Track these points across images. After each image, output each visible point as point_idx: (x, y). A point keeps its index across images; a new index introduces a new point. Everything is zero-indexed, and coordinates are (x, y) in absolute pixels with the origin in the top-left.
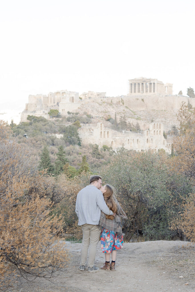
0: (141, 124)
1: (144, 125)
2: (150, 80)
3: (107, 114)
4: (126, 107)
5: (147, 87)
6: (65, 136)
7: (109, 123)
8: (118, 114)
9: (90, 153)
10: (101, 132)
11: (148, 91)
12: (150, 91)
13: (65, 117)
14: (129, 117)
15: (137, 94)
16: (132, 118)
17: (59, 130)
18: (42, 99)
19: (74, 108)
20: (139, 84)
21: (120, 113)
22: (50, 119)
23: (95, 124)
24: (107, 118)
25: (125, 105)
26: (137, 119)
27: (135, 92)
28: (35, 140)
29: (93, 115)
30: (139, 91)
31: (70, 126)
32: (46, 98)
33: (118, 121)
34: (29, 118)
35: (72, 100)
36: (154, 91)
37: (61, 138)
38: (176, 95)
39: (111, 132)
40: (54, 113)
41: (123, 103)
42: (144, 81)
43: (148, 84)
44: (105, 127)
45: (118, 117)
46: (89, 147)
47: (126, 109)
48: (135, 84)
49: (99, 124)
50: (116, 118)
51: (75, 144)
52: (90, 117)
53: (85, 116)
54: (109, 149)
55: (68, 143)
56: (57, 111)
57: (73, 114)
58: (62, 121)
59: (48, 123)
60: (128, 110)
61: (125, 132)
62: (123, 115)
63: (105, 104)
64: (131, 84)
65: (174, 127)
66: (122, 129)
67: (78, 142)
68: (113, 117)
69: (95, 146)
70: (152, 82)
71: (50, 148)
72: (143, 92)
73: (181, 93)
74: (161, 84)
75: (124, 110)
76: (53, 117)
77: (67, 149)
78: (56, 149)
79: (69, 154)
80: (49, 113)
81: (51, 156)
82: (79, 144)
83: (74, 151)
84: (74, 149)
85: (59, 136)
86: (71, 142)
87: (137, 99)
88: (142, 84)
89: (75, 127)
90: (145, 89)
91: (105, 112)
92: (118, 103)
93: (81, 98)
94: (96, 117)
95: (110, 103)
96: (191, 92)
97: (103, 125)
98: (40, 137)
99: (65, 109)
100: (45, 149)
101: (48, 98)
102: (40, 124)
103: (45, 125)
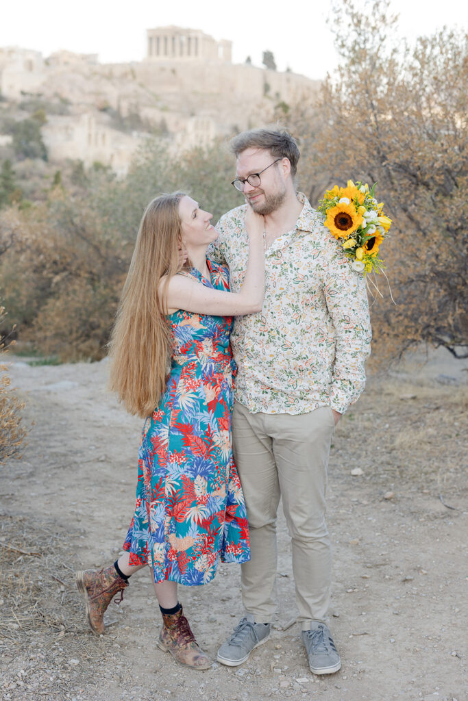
0: (171, 120)
2: (188, 31)
3: (102, 98)
4: (141, 85)
5: (181, 45)
7: (106, 117)
8: (124, 98)
9: (67, 177)
10: (90, 135)
11: (185, 53)
12: (189, 53)
13: (15, 102)
14: (146, 106)
15: (162, 59)
16: (151, 106)
17: (3, 129)
19: (32, 82)
20: (166, 39)
21: (128, 96)
23: (77, 117)
24: (101, 107)
25: (137, 80)
26: (164, 109)
27: (158, 53)
29: (74, 97)
30: (166, 53)
31: (26, 120)
33: (125, 113)
35: (30, 66)
36: (196, 53)
38: (240, 65)
39: (111, 134)
41: (134, 77)
42: (177, 34)
43: (184, 39)
44: (98, 123)
45: (125, 106)
46: (66, 164)
47: (140, 90)
48: (158, 39)
49: (85, 118)
50: (119, 107)
51: (35, 156)
52: (65, 102)
53: (56, 101)
54: (105, 169)
55: (22, 155)
57: (32, 95)
58: (9, 110)
60: (143, 91)
61: (138, 136)
62: (134, 101)
63: (97, 77)
64: (150, 39)
66: (133, 128)
67: (43, 153)
68: (113, 104)
69: (76, 163)
70: (193, 35)
72: (175, 56)
73: (249, 60)
74: (209, 39)
75: (135, 91)
85: (3, 140)
86: (28, 154)
87: (163, 69)
88: (173, 39)
89: (36, 122)
90: (178, 50)
91: (98, 94)
92: (125, 75)
93: (47, 62)
94: (79, 104)
95: (109, 75)
96: (269, 59)
97: (93, 120)
99: (14, 85)
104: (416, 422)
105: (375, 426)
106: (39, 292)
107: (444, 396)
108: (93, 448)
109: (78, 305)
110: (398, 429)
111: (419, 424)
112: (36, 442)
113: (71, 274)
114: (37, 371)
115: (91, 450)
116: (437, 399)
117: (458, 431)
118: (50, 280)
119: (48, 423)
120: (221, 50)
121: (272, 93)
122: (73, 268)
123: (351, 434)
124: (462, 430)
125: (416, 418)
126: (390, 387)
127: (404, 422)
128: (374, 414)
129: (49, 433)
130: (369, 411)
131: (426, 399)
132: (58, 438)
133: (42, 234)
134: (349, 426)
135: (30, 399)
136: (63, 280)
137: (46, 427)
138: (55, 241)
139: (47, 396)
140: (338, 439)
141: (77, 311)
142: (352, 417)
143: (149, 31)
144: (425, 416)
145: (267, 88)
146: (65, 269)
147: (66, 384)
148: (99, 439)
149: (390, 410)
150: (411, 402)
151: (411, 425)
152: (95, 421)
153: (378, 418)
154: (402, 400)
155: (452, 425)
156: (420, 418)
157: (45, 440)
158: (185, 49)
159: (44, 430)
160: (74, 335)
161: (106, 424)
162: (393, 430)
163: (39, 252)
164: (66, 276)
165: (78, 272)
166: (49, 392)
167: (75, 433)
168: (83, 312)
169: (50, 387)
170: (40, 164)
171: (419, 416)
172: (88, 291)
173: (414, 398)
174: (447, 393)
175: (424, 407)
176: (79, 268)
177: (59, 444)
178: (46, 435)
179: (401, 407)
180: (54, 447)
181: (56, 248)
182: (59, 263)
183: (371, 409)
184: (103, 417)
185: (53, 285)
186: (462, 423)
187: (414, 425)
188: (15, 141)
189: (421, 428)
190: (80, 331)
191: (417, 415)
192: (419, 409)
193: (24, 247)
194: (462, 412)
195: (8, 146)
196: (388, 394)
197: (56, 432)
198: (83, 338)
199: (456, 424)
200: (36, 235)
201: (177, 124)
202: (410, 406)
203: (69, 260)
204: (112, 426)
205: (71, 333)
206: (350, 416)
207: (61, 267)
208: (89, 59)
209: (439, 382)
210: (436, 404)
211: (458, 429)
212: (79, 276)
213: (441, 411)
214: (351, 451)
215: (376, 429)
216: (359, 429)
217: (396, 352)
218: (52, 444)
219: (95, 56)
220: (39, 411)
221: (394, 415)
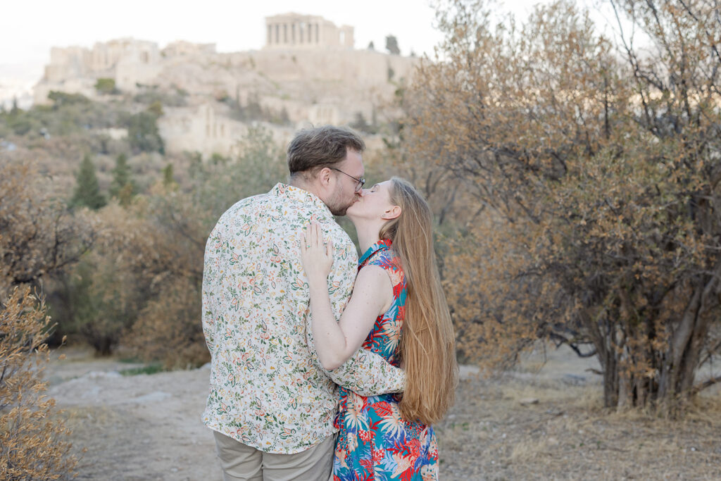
0: (292, 108)
1: (299, 112)
2: (309, 17)
3: (220, 88)
4: (261, 74)
5: (301, 32)
6: (130, 134)
7: (224, 108)
8: (243, 88)
10: (208, 126)
11: (305, 40)
12: (310, 40)
13: (128, 95)
14: (267, 95)
15: (282, 47)
16: (273, 95)
17: (118, 122)
18: (80, 54)
19: (149, 74)
20: (285, 26)
21: (247, 86)
22: (99, 99)
23: (195, 109)
24: (220, 97)
25: (257, 69)
26: (285, 98)
27: (277, 41)
28: (65, 142)
29: (191, 88)
30: (286, 40)
31: (142, 114)
32: (88, 54)
33: (244, 103)
34: (52, 95)
35: (145, 57)
36: (317, 40)
37: (123, 139)
38: (363, 50)
39: (230, 125)
40: (106, 86)
41: (254, 66)
42: (297, 21)
43: (304, 26)
44: (217, 113)
45: (244, 95)
46: (183, 158)
47: (261, 79)
48: (277, 27)
49: (203, 109)
50: (238, 97)
51: (152, 149)
52: (182, 93)
53: (173, 92)
54: (224, 161)
55: (137, 149)
56: (111, 82)
57: (147, 87)
58: (124, 103)
59: (94, 108)
61: (259, 126)
62: (253, 90)
63: (216, 67)
64: (270, 27)
65: (360, 116)
66: (253, 118)
67: (159, 146)
68: (232, 93)
69: (193, 155)
70: (313, 22)
71: (98, 159)
72: (295, 43)
73: (371, 45)
74: (330, 26)
75: (255, 80)
76: (104, 93)
77: (135, 160)
78: (110, 162)
79: (139, 171)
80: (95, 86)
81: (101, 177)
82: (162, 151)
83: (150, 165)
84: (150, 161)
85: (118, 134)
86: (144, 147)
87: (283, 57)
88: (293, 26)
89: (151, 114)
90: (298, 37)
91: (216, 84)
92: (243, 64)
93: (163, 54)
94: (197, 95)
95: (227, 64)
96: (392, 43)
97: (211, 111)
98: (75, 135)
99: (129, 77)
100: (87, 161)
101: (92, 53)
102: (76, 109)
103: (86, 111)
104: (536, 431)
105: (491, 436)
106: (139, 294)
107: (570, 400)
108: (175, 470)
109: (180, 307)
110: (516, 439)
111: (539, 432)
112: (111, 464)
113: (172, 273)
114: (128, 381)
115: (172, 472)
116: (561, 403)
117: (583, 441)
118: (150, 280)
119: (129, 442)
120: (342, 36)
121: (396, 78)
122: (175, 267)
123: (464, 447)
124: (587, 439)
125: (537, 426)
126: (509, 391)
127: (524, 431)
128: (491, 422)
129: (128, 453)
130: (487, 419)
131: (549, 403)
132: (138, 459)
133: (141, 232)
134: (462, 437)
135: (114, 414)
136: (164, 279)
137: (126, 447)
138: (155, 238)
139: (134, 410)
140: (450, 452)
141: (181, 313)
142: (466, 427)
143: (268, 18)
144: (546, 423)
145: (391, 73)
146: (166, 269)
147: (158, 395)
148: (183, 460)
149: (510, 416)
150: (532, 407)
151: (530, 434)
152: (182, 438)
153: (495, 427)
154: (523, 405)
155: (576, 433)
156: (541, 425)
157: (123, 462)
158: (306, 36)
159: (122, 451)
160: (177, 339)
161: (194, 441)
162: (510, 441)
163: (137, 250)
164: (168, 276)
165: (181, 271)
166: (137, 406)
167: (158, 453)
168: (186, 314)
169: (140, 400)
170: (156, 158)
171: (541, 423)
172: (190, 291)
173: (536, 403)
174: (572, 395)
175: (546, 413)
176: (181, 267)
177: (138, 466)
178: (125, 457)
179: (521, 413)
180: (131, 470)
181: (156, 246)
182: (160, 262)
183: (489, 416)
184: (193, 433)
185: (152, 286)
186: (587, 431)
187: (534, 434)
189: (541, 438)
190: (183, 335)
191: (538, 422)
192: (541, 415)
193: (122, 246)
194: (587, 418)
196: (508, 399)
197: (136, 452)
198: (186, 343)
199: (581, 432)
200: (135, 234)
202: (532, 412)
203: (170, 258)
204: (200, 443)
205: (173, 337)
206: (464, 425)
207: (161, 266)
208: (207, 48)
209: (566, 383)
210: (559, 409)
211: (582, 437)
212: (181, 275)
213: (565, 417)
214: (462, 466)
215: (492, 440)
216: (472, 441)
217: (511, 353)
218: (129, 467)
219: (213, 45)
220: (121, 428)
221: (512, 423)
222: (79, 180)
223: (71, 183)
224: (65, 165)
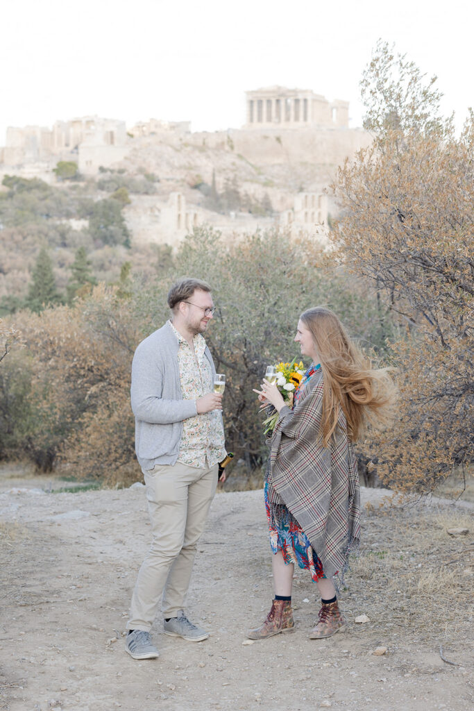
0: (275, 196)
3: (194, 173)
4: (240, 156)
5: (287, 109)
7: (198, 195)
8: (220, 172)
9: (152, 265)
10: (179, 216)
11: (292, 119)
12: (296, 118)
13: (92, 180)
14: (246, 181)
15: (265, 125)
16: (252, 181)
17: (78, 211)
18: (39, 135)
19: (113, 157)
20: (269, 102)
21: (224, 170)
22: (59, 185)
23: (165, 197)
24: (193, 183)
25: (236, 151)
26: (267, 184)
27: (259, 119)
28: (20, 233)
29: (160, 174)
30: (269, 119)
31: (105, 201)
32: (48, 135)
33: (220, 190)
34: (8, 181)
35: (111, 138)
36: (305, 118)
39: (203, 214)
40: (67, 170)
41: (232, 147)
42: (283, 95)
44: (188, 202)
45: (220, 180)
46: (151, 251)
47: (238, 162)
48: (261, 102)
49: (174, 196)
50: (214, 182)
51: (115, 242)
52: (151, 178)
53: (140, 177)
55: (100, 242)
56: (74, 165)
57: (112, 171)
58: (86, 189)
59: (52, 194)
60: (243, 163)
61: (236, 216)
62: (231, 176)
63: (189, 149)
64: (251, 103)
66: (230, 207)
67: (125, 238)
68: (207, 179)
69: (163, 249)
71: (56, 253)
72: (279, 122)
74: (320, 100)
75: (233, 164)
76: (64, 179)
77: (97, 254)
78: (70, 255)
79: (102, 267)
80: (54, 170)
81: (59, 273)
82: (127, 244)
83: (114, 260)
84: (114, 255)
85: (78, 225)
86: (108, 240)
87: (266, 137)
88: (278, 102)
89: (116, 202)
90: (283, 114)
91: (189, 168)
92: (220, 146)
93: (131, 134)
94: (168, 180)
95: (202, 145)
97: (183, 198)
98: (32, 226)
99: (92, 160)
100: (43, 256)
101: (52, 133)
102: (33, 197)
103: (45, 198)
105: (405, 566)
106: (73, 405)
110: (431, 569)
113: (110, 384)
118: (85, 391)
120: (334, 114)
122: (112, 377)
132: (39, 576)
134: (375, 566)
135: (25, 531)
136: (101, 391)
139: (48, 528)
143: (249, 93)
146: (102, 379)
147: (76, 514)
152: (89, 557)
158: (292, 113)
164: (104, 387)
165: (117, 381)
166: (52, 525)
167: (60, 571)
169: (57, 518)
170: (120, 251)
173: (466, 533)
177: (37, 583)
180: (30, 586)
185: (87, 397)
188: (92, 225)
195: (84, 230)
201: (282, 200)
207: (98, 375)
208: (180, 127)
212: (119, 386)
219: (188, 123)
222: (34, 277)
223: (25, 279)
224: (20, 260)
